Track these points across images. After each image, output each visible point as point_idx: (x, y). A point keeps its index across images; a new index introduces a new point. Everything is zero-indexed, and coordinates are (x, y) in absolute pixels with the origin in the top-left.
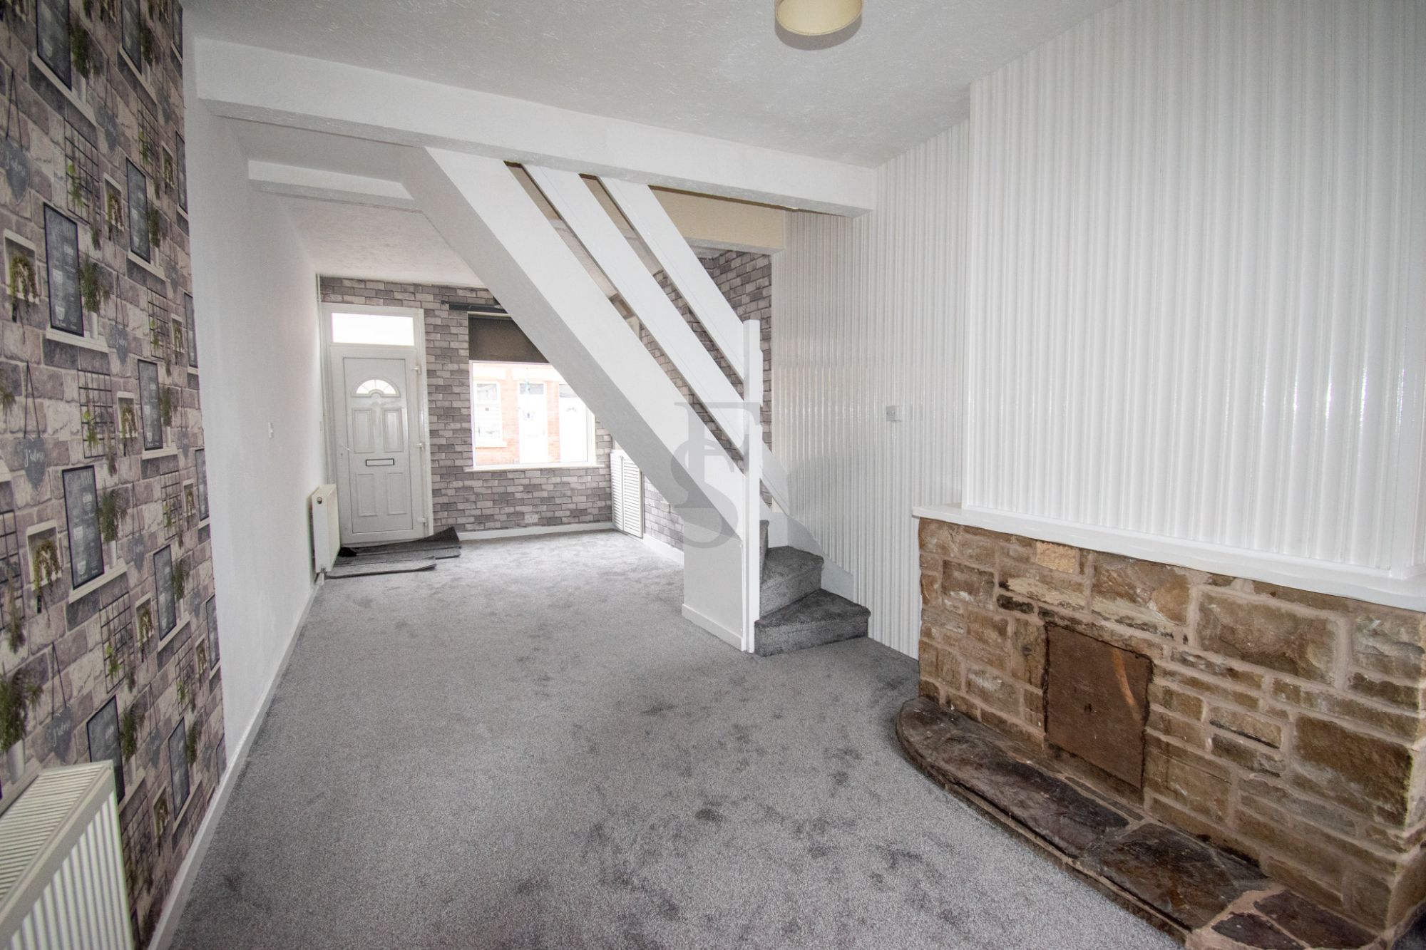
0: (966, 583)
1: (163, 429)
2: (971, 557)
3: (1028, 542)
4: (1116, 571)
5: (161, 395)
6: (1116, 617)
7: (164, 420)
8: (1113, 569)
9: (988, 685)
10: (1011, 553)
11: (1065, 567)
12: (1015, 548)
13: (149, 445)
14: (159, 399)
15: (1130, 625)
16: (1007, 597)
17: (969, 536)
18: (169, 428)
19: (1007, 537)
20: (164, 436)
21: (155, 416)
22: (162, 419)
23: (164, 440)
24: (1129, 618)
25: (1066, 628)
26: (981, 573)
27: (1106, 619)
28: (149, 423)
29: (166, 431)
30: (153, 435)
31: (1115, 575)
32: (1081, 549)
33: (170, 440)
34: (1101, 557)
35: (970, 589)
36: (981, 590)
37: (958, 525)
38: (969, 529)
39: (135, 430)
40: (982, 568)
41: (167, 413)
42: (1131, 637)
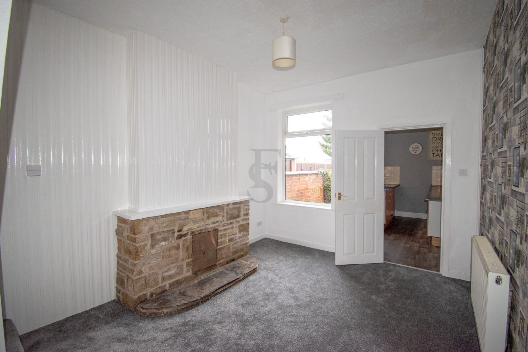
0: (163, 238)
1: (520, 178)
2: (164, 227)
3: (187, 212)
4: (212, 211)
5: (521, 161)
6: (211, 223)
7: (521, 174)
8: (212, 210)
9: (172, 272)
10: (182, 218)
11: (198, 215)
12: (183, 216)
13: (515, 184)
14: (520, 164)
15: (214, 223)
16: (180, 235)
17: (163, 219)
18: (522, 178)
19: (179, 213)
20: (520, 182)
21: (517, 172)
22: (520, 173)
23: (520, 184)
24: (213, 222)
25: (198, 234)
26: (168, 231)
27: (209, 225)
28: (515, 175)
29: (521, 180)
30: (516, 180)
31: (213, 212)
32: (203, 208)
33: (522, 185)
34: (207, 209)
35: (165, 239)
36: (170, 237)
37: (157, 216)
38: (163, 216)
39: (511, 177)
40: (169, 229)
41: (522, 171)
42: (215, 226)
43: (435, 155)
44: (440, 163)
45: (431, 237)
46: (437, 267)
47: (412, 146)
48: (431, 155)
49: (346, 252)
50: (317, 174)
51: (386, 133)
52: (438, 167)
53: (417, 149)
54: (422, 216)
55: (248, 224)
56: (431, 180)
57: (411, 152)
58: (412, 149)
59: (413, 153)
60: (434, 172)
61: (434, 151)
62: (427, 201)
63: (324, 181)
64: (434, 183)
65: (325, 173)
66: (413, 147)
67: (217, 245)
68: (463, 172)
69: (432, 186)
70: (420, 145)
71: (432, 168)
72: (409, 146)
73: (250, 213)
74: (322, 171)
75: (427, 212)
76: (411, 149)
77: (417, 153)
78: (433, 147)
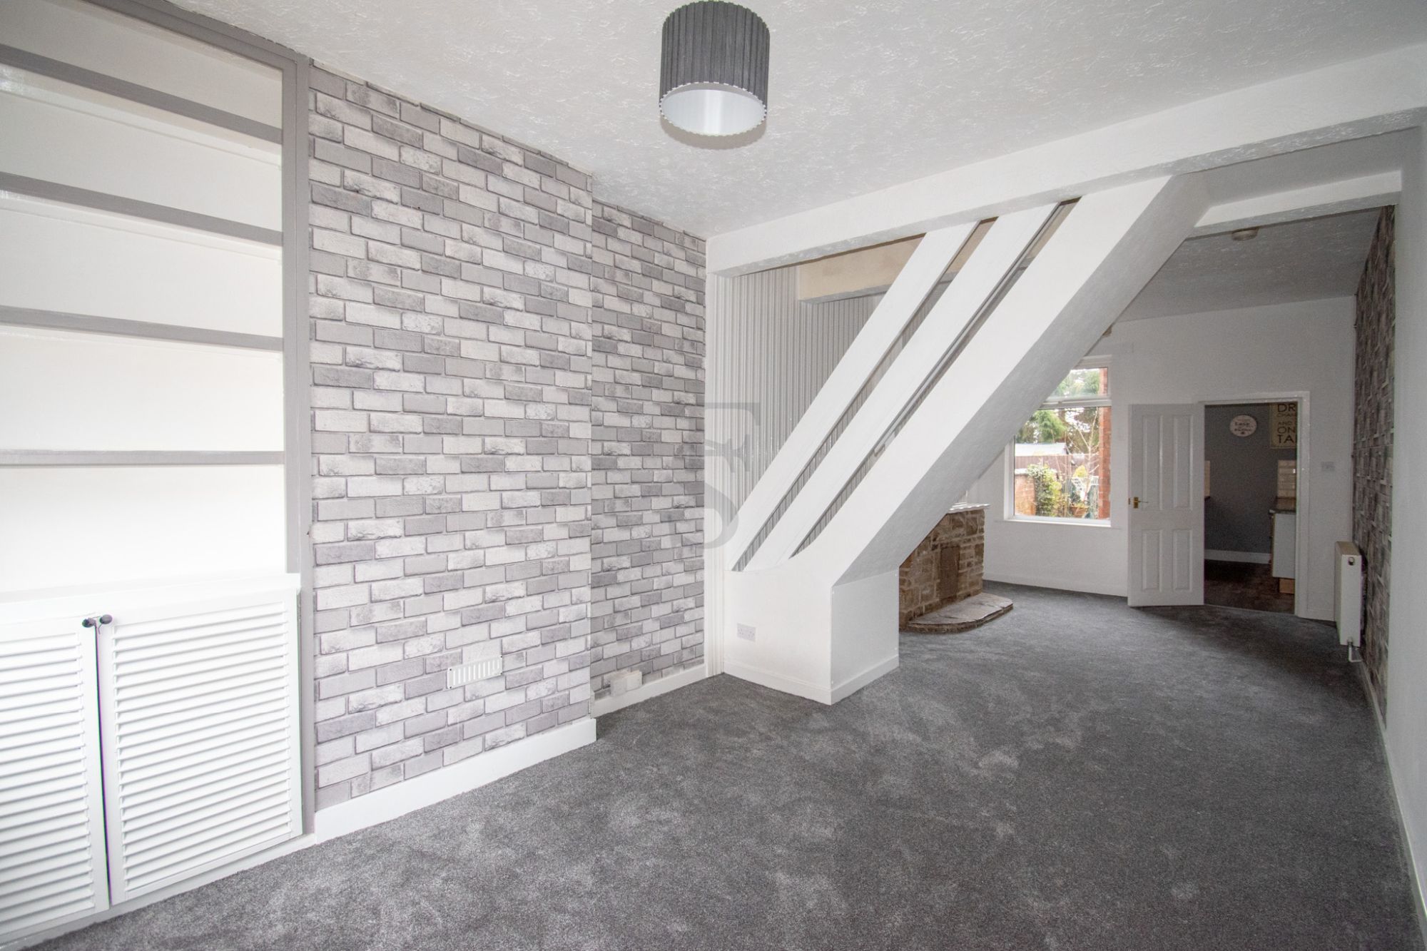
4: (957, 518)
15: (957, 537)
24: (957, 534)
27: (954, 538)
31: (958, 520)
42: (957, 541)
43: (1283, 439)
44: (1292, 454)
45: (1278, 579)
46: (1291, 608)
47: (1236, 420)
48: (1275, 440)
49: (1145, 587)
50: (1026, 476)
51: (1207, 407)
52: (1289, 462)
53: (1245, 427)
54: (1262, 558)
55: (983, 544)
56: (1275, 487)
57: (1235, 433)
58: (1237, 427)
59: (1238, 434)
60: (1281, 471)
61: (1282, 430)
62: (1272, 514)
63: (1036, 491)
64: (1281, 493)
65: (1040, 473)
66: (1239, 422)
67: (959, 569)
68: (1329, 467)
69: (1277, 498)
70: (1252, 419)
71: (1276, 462)
72: (1230, 421)
73: (985, 530)
74: (1035, 470)
75: (1270, 549)
76: (1233, 427)
77: (1247, 434)
78: (1280, 423)
